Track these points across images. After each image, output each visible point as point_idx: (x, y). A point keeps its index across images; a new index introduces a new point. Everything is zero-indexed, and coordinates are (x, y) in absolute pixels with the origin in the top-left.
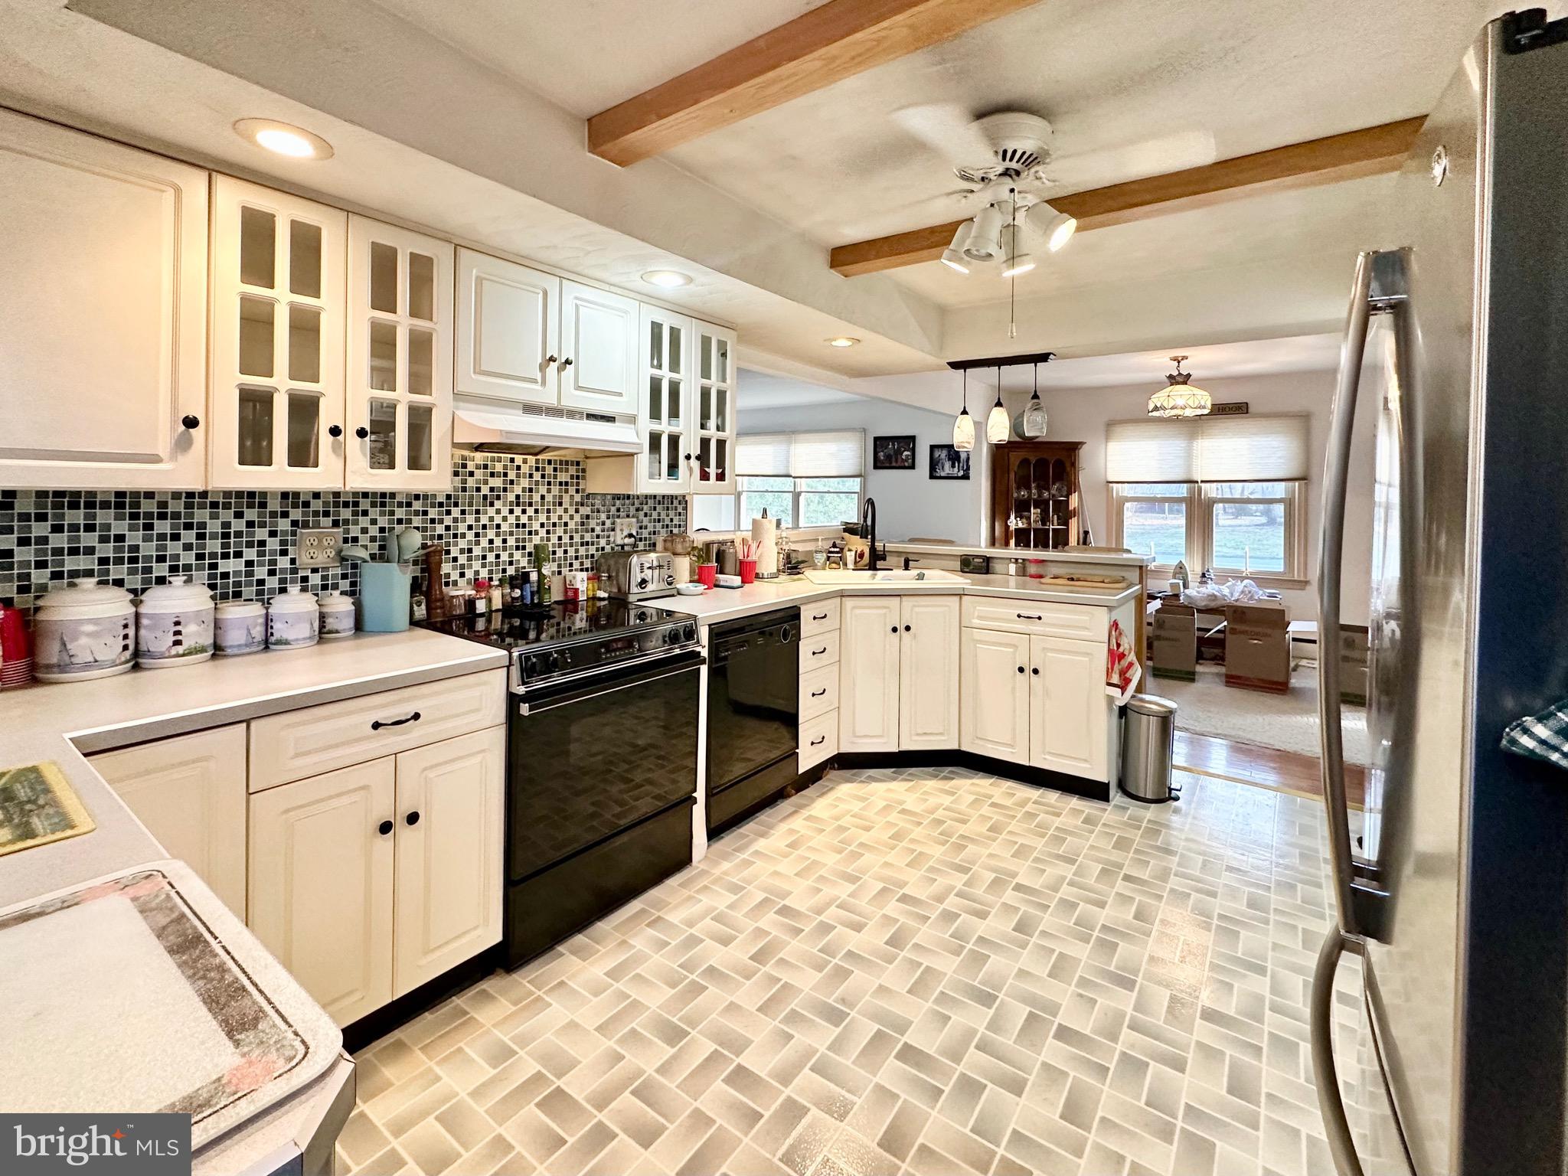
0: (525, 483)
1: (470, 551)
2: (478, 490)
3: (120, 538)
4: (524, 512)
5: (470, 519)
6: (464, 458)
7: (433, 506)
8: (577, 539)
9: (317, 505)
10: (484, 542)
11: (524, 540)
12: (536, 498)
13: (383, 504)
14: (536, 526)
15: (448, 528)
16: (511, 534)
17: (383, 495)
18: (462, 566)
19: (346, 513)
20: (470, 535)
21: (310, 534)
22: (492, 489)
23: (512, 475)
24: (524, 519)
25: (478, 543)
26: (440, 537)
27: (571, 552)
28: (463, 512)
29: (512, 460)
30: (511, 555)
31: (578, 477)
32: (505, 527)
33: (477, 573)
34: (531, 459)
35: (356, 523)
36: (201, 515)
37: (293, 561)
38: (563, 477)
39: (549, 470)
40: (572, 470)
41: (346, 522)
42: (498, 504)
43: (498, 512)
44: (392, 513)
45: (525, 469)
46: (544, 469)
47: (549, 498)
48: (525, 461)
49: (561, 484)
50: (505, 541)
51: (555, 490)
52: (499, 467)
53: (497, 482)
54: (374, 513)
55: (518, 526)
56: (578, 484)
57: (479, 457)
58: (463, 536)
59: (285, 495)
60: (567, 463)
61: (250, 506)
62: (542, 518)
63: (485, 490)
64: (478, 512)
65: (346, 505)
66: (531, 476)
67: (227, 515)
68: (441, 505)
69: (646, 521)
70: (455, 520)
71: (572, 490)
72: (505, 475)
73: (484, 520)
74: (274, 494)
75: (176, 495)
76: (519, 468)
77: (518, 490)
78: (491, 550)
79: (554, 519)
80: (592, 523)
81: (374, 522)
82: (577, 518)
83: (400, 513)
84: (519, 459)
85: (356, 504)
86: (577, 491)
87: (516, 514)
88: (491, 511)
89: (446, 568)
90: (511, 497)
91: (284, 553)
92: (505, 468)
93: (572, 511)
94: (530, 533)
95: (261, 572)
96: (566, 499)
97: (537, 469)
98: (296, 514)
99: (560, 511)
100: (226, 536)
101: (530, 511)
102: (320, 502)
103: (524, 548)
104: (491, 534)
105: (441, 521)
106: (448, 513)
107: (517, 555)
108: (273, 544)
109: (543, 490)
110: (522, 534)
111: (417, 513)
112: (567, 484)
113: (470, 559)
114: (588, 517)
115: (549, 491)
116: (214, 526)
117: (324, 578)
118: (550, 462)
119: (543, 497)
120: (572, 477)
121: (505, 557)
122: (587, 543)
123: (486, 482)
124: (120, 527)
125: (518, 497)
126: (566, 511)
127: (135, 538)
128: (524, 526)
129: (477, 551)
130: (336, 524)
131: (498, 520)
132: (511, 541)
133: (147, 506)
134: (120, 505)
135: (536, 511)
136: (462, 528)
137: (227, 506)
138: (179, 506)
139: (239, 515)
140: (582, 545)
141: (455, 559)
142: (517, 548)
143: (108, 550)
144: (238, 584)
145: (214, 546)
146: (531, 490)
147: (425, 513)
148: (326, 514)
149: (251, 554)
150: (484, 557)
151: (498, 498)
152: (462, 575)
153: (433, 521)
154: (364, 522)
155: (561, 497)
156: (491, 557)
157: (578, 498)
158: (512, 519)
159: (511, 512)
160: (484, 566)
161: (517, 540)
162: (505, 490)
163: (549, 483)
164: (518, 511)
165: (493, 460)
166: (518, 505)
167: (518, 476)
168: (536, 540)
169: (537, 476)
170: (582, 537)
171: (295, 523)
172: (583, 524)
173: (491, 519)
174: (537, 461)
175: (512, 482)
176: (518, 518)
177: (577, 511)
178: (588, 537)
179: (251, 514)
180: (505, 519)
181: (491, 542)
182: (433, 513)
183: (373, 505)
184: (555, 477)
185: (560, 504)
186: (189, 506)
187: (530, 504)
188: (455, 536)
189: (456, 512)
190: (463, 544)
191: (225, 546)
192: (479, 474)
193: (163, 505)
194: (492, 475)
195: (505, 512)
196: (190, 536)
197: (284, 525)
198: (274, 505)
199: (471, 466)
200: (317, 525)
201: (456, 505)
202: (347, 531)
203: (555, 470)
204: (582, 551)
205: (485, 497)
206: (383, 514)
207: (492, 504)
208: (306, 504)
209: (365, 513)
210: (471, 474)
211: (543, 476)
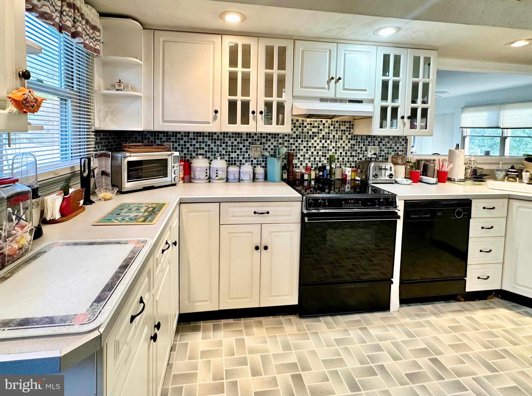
0: (327, 130)
1: (304, 156)
2: (308, 133)
3: (209, 145)
4: (326, 142)
5: (305, 144)
6: (303, 121)
7: (291, 138)
8: (349, 154)
9: (256, 137)
10: (310, 153)
11: (326, 153)
12: (331, 136)
13: (275, 138)
14: (331, 148)
15: (296, 147)
16: (320, 150)
17: (275, 134)
18: (301, 161)
19: (264, 140)
20: (305, 150)
21: (254, 147)
22: (313, 133)
23: (321, 127)
24: (326, 145)
25: (307, 153)
26: (294, 150)
27: (346, 159)
28: (302, 141)
29: (321, 121)
30: (320, 159)
31: (350, 128)
32: (318, 147)
33: (307, 164)
34: (329, 121)
35: (267, 144)
36: (227, 140)
37: (249, 155)
38: (343, 128)
39: (337, 125)
40: (347, 125)
41: (264, 143)
42: (315, 138)
43: (315, 141)
44: (278, 141)
45: (327, 125)
46: (335, 125)
47: (337, 136)
48: (327, 122)
49: (342, 131)
50: (318, 153)
51: (339, 133)
52: (316, 124)
53: (315, 130)
54: (272, 140)
55: (323, 147)
56: (350, 131)
57: (309, 120)
58: (302, 150)
59: (247, 134)
60: (345, 122)
61: (238, 137)
62: (334, 144)
63: (310, 133)
64: (308, 141)
65: (264, 137)
66: (329, 127)
67: (233, 140)
68: (294, 138)
69: (383, 148)
70: (299, 144)
71: (347, 133)
72: (319, 127)
73: (310, 144)
74: (244, 133)
75: (221, 133)
76: (324, 124)
77: (324, 133)
78: (312, 156)
79: (339, 145)
80: (356, 148)
81: (272, 143)
82: (349, 145)
83: (280, 141)
84: (324, 121)
85: (267, 137)
86: (349, 134)
87: (322, 142)
88: (313, 141)
89: (295, 161)
90: (321, 136)
91: (247, 152)
92: (319, 124)
93: (346, 142)
94: (328, 150)
95: (241, 158)
96: (344, 137)
97: (332, 125)
98: (250, 140)
99: (341, 142)
100: (232, 146)
101: (328, 142)
102: (257, 136)
103: (325, 156)
104: (312, 150)
105: (294, 144)
106: (297, 141)
107: (323, 159)
108: (244, 149)
109: (334, 133)
110: (325, 150)
111: (286, 141)
112: (345, 131)
113: (304, 159)
114: (354, 145)
115: (337, 134)
116: (230, 143)
117: (257, 161)
118: (337, 122)
119: (334, 136)
120: (347, 128)
121: (317, 159)
122: (353, 156)
123: (311, 130)
124: (209, 142)
125: (323, 136)
126: (344, 142)
127: (212, 145)
128: (326, 147)
129: (307, 156)
130: (261, 144)
131: (315, 144)
132: (320, 153)
133: (215, 137)
134: (209, 136)
135: (331, 142)
136: (302, 147)
137: (233, 137)
138: (221, 137)
139: (235, 140)
140: (351, 156)
141: (299, 158)
142: (323, 156)
143: (206, 148)
144: (235, 161)
145: (229, 149)
146: (329, 133)
147: (289, 141)
148: (258, 140)
149: (238, 152)
150: (310, 159)
151: (316, 136)
152: (301, 164)
153: (291, 144)
154: (269, 143)
155: (342, 136)
156: (312, 159)
157: (349, 137)
158: (321, 144)
159: (321, 141)
160: (309, 162)
161: (323, 153)
162: (318, 133)
163: (337, 130)
164: (323, 141)
165: (314, 121)
166: (323, 139)
167: (324, 127)
168: (331, 153)
169: (332, 127)
170: (351, 153)
171: (250, 143)
172: (351, 148)
173: (313, 144)
174: (332, 121)
175: (321, 130)
176: (323, 144)
177: (349, 142)
178: (354, 153)
179: (239, 140)
180: (318, 144)
181: (312, 153)
182: (291, 141)
183: (272, 138)
184: (340, 128)
185: (342, 139)
186: (224, 137)
187: (329, 139)
188: (299, 150)
189: (299, 141)
190: (302, 153)
191: (232, 149)
192: (308, 127)
193: (218, 136)
194: (313, 127)
195: (318, 141)
196: (224, 146)
197: (247, 143)
198: (244, 137)
199: (305, 124)
200: (256, 144)
201: (300, 138)
202: (264, 146)
203: (340, 125)
204: (351, 159)
205: (310, 135)
206: (275, 141)
207: (313, 139)
208: (253, 137)
209: (270, 140)
210: (306, 127)
211: (334, 128)
